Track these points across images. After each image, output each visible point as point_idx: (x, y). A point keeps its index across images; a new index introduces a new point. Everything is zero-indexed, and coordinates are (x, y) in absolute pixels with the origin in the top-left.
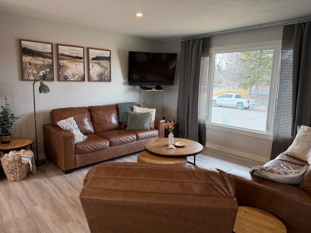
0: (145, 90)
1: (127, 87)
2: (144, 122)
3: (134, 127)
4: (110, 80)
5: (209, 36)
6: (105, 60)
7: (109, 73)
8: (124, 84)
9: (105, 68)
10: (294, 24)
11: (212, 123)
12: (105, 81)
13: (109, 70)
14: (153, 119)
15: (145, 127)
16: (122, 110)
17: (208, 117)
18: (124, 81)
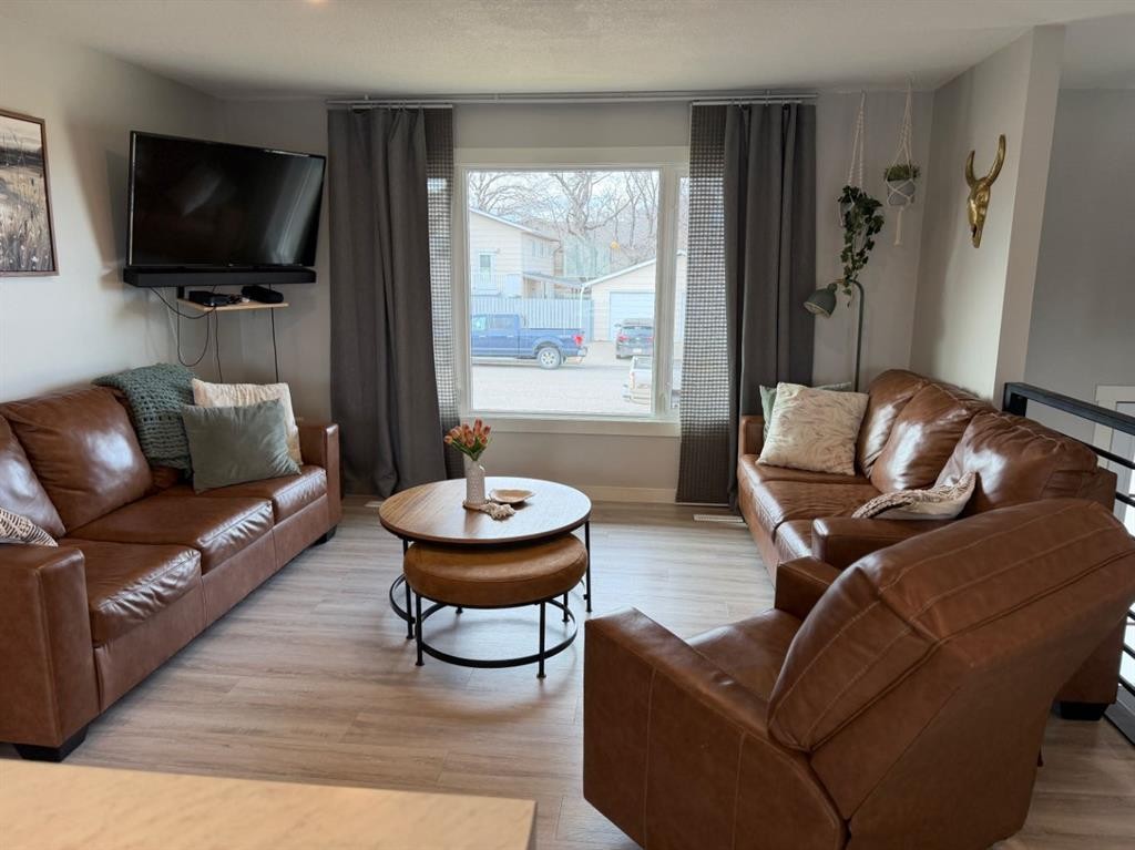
0: (218, 309)
1: (116, 297)
2: (269, 444)
3: (231, 473)
4: (52, 267)
5: (451, 106)
6: (21, 164)
7: (45, 231)
8: (105, 280)
9: (26, 204)
10: (725, 106)
11: (476, 412)
12: (32, 270)
13: (42, 217)
14: (290, 425)
15: (280, 463)
16: (151, 405)
17: (464, 393)
18: (105, 267)
